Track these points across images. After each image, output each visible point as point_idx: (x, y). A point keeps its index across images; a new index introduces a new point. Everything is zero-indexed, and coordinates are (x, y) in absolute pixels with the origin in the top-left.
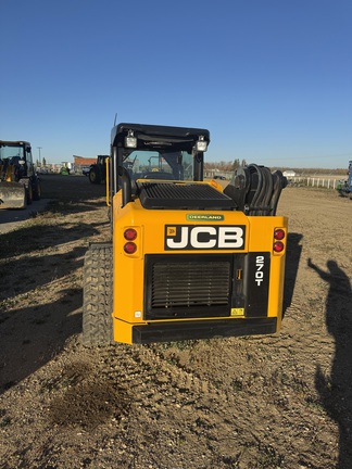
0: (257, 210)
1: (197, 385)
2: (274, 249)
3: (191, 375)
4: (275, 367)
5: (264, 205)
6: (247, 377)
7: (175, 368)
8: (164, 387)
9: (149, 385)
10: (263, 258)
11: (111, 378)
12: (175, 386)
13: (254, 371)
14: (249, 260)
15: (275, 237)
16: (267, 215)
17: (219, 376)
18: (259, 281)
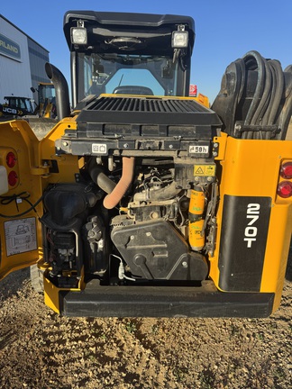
0: (254, 130)
1: (152, 371)
2: (278, 193)
3: (149, 351)
4: (267, 352)
5: (267, 122)
6: (224, 366)
7: (131, 337)
8: (107, 367)
9: (89, 362)
10: (258, 206)
11: (48, 343)
12: (122, 369)
13: (237, 355)
14: (236, 208)
15: (281, 174)
16: (271, 138)
17: (187, 358)
18: (250, 241)
